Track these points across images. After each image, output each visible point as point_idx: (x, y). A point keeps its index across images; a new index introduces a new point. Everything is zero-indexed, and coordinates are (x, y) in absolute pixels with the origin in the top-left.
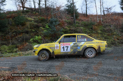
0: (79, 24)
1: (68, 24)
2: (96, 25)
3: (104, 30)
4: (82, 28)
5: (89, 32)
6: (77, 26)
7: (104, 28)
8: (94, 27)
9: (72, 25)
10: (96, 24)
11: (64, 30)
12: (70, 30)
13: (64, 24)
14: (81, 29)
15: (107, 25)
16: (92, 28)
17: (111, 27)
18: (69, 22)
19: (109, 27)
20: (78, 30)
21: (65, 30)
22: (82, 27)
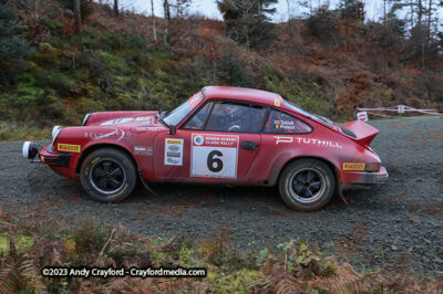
0: (92, 37)
1: (52, 34)
2: (150, 51)
3: (173, 68)
4: (104, 54)
5: (129, 69)
6: (87, 46)
7: (174, 62)
8: (142, 54)
9: (69, 38)
10: (149, 46)
11: (38, 54)
12: (60, 56)
13: (38, 32)
14: (102, 57)
15: (181, 55)
16: (135, 60)
17: (193, 61)
18: (58, 28)
19: (189, 60)
20: (91, 60)
21: (43, 55)
22: (104, 50)
